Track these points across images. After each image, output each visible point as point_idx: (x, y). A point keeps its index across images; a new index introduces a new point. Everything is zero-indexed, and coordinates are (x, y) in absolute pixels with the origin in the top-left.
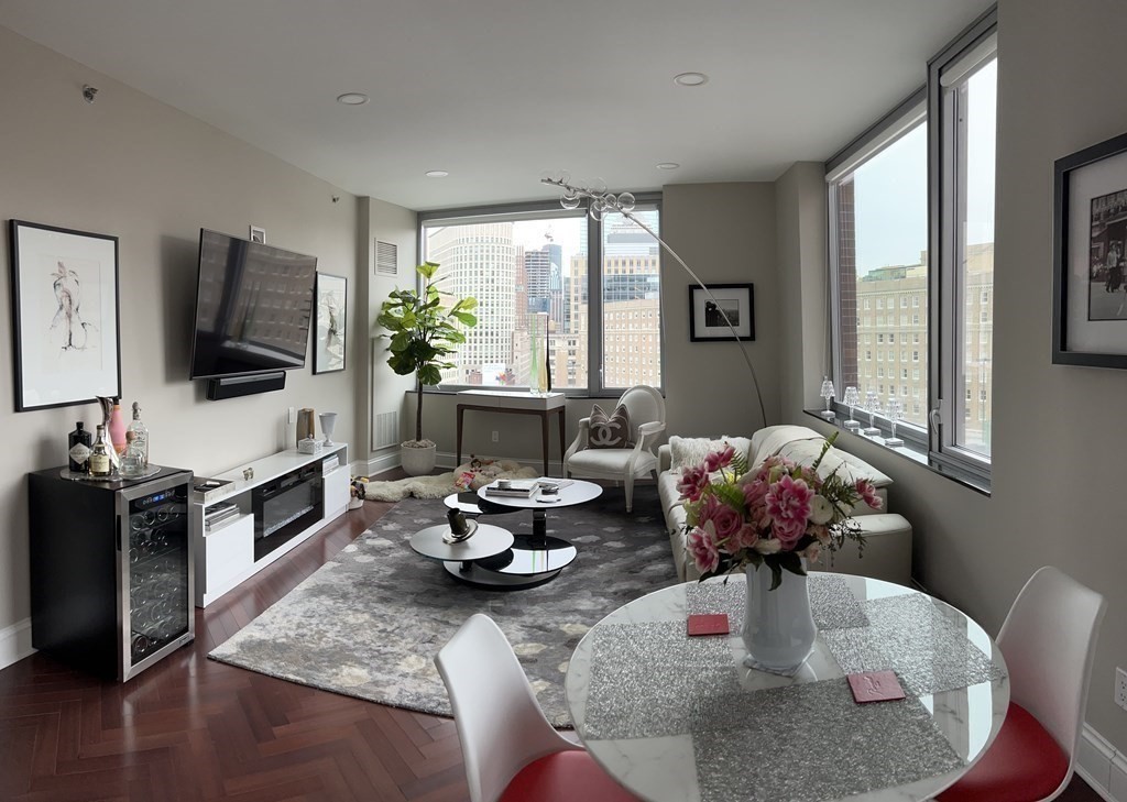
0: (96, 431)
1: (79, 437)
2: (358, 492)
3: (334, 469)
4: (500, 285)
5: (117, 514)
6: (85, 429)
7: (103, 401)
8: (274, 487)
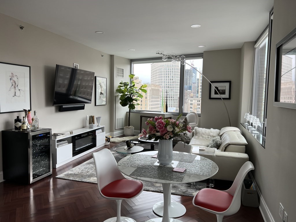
0: (23, 118)
1: (18, 120)
2: (108, 140)
3: (100, 133)
4: (175, 81)
5: (28, 139)
6: (19, 118)
7: (25, 110)
8: (79, 136)
